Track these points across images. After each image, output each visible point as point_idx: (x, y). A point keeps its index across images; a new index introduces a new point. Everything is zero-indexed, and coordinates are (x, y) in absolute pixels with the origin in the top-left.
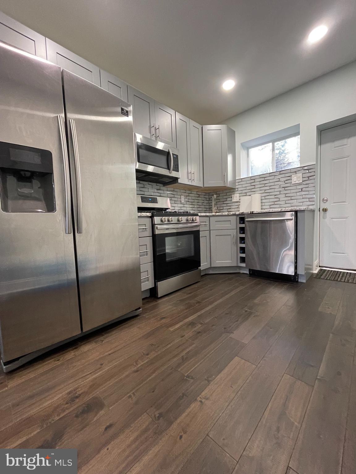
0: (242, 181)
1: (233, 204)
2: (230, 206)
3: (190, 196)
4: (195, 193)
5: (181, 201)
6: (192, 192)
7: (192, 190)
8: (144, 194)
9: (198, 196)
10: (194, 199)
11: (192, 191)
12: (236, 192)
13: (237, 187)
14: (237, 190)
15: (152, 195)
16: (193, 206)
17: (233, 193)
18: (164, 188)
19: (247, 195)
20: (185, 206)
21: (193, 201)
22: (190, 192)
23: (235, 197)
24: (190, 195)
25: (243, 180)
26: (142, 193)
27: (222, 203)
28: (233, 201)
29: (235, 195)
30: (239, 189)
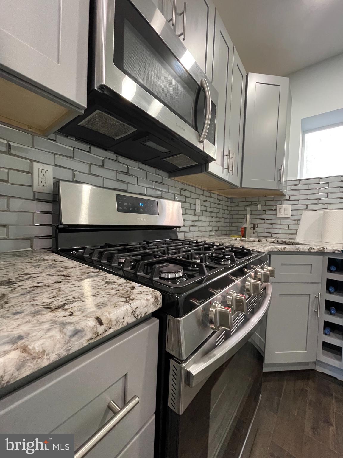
0: (298, 185)
1: (279, 221)
2: (272, 224)
3: (208, 201)
4: (215, 196)
5: (195, 211)
6: (212, 195)
7: (212, 191)
8: (125, 189)
9: (218, 202)
10: (213, 208)
11: (212, 193)
12: (285, 201)
13: (288, 193)
14: (287, 198)
15: (144, 195)
16: (211, 219)
17: (279, 203)
18: (169, 181)
19: (308, 208)
20: (201, 218)
21: (211, 210)
22: (208, 194)
23: (283, 210)
24: (209, 199)
25: (301, 182)
26: (123, 187)
27: (256, 217)
28: (278, 216)
29: (284, 207)
30: (292, 198)
